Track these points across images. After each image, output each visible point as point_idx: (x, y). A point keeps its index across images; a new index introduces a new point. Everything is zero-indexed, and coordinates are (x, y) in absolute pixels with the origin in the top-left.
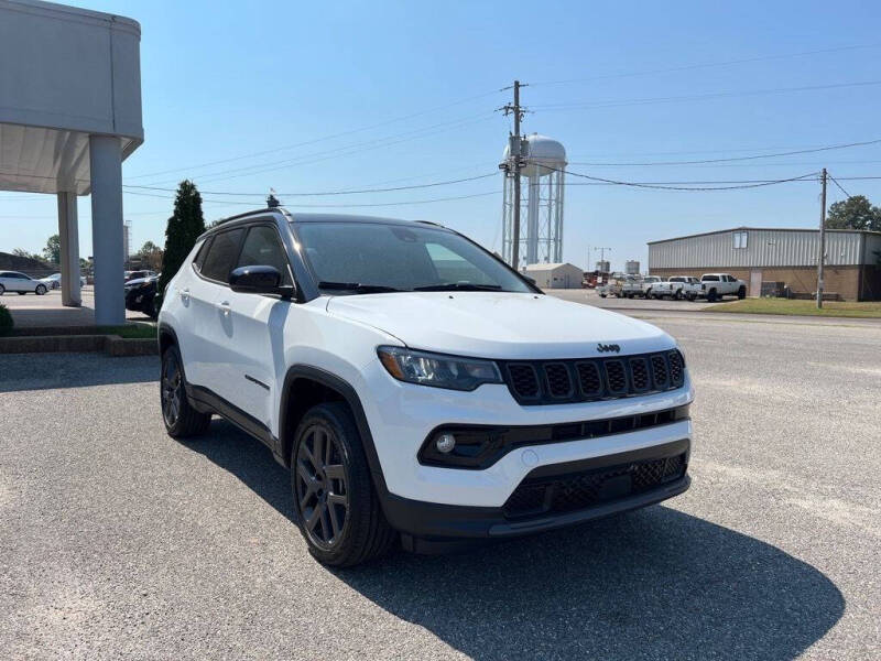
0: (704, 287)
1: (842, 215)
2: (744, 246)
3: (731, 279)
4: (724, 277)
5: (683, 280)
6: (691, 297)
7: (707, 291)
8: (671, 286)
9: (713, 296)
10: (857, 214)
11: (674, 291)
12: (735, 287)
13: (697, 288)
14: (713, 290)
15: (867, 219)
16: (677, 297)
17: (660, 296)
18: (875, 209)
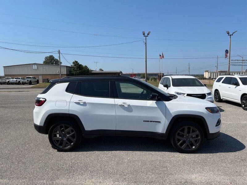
0: (28, 80)
1: (48, 60)
2: (36, 68)
3: (35, 78)
4: (33, 77)
5: (20, 78)
6: (24, 83)
7: (29, 81)
8: (16, 80)
9: (30, 83)
10: (52, 60)
11: (17, 82)
12: (36, 80)
13: (26, 81)
14: (30, 81)
15: (54, 61)
16: (19, 83)
17: (12, 84)
18: (56, 59)
